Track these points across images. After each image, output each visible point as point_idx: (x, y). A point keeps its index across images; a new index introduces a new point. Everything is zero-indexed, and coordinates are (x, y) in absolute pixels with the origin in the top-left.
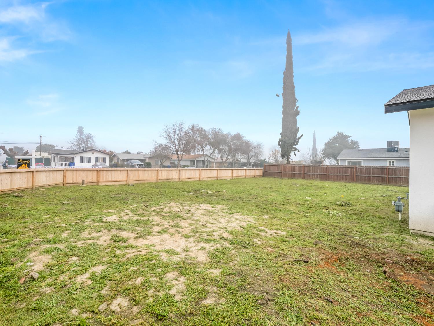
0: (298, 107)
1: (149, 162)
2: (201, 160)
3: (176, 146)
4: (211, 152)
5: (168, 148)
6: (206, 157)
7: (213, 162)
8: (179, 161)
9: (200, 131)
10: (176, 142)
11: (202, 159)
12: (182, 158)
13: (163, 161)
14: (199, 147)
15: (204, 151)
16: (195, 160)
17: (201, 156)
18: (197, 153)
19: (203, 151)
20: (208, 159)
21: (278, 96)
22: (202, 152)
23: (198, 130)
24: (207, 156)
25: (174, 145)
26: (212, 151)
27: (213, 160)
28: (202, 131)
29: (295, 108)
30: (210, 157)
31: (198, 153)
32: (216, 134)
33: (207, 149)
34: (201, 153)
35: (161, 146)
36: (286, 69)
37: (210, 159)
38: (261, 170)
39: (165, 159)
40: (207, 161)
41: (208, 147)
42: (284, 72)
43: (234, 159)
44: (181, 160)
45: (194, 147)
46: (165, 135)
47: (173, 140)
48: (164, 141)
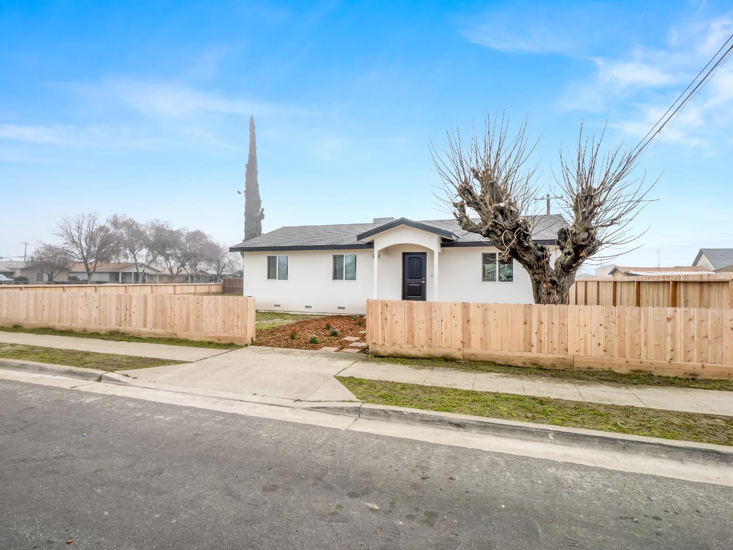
0: (263, 210)
1: (21, 275)
2: (132, 273)
3: (82, 250)
4: (149, 260)
5: (65, 253)
6: (141, 267)
7: (155, 275)
8: (90, 274)
9: (130, 226)
10: (84, 244)
11: (134, 270)
12: (95, 269)
13: (54, 275)
14: (128, 251)
15: (137, 258)
16: (119, 272)
17: (131, 265)
18: (123, 260)
19: (135, 257)
20: (144, 271)
21: (239, 193)
22: (134, 260)
23: (125, 224)
24: (142, 265)
25: (80, 250)
26: (150, 258)
27: (155, 273)
28: (131, 226)
29: (260, 210)
30: (148, 267)
31: (125, 261)
32: (159, 230)
33: (141, 255)
34: (130, 260)
35: (50, 249)
36: (249, 161)
37: (147, 271)
38: (219, 286)
39: (57, 271)
40: (142, 275)
41: (144, 251)
42: (247, 165)
43: (196, 270)
44: (94, 272)
45: (117, 252)
46: (60, 231)
47: (76, 240)
48: (59, 242)
